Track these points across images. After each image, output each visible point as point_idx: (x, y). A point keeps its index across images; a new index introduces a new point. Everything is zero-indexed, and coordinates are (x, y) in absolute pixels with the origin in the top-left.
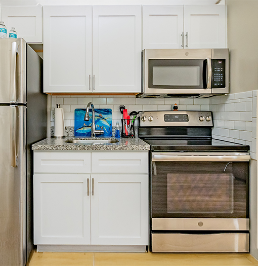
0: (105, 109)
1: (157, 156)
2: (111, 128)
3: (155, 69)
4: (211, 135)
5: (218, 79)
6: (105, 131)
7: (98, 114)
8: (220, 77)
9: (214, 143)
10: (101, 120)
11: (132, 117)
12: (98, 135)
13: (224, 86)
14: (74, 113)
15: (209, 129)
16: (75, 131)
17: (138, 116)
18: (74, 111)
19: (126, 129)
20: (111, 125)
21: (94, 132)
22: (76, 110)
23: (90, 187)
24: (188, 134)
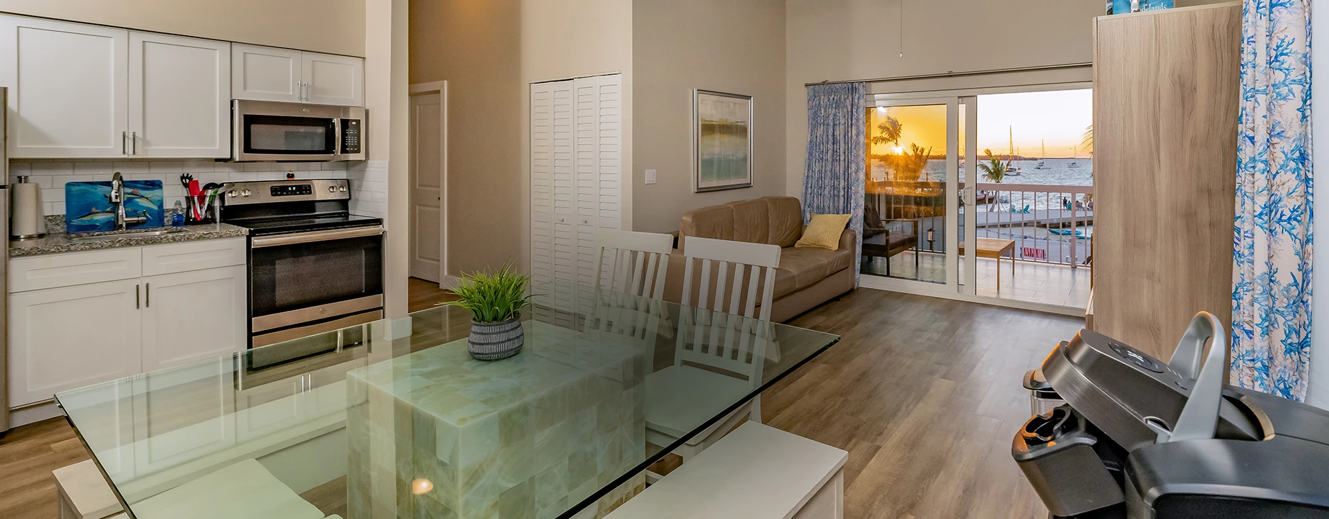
0: (146, 182)
1: (258, 242)
2: (161, 213)
3: (254, 128)
4: (347, 208)
5: (351, 143)
6: (147, 217)
7: (130, 190)
8: (354, 141)
9: (351, 218)
10: (137, 200)
11: (210, 192)
12: (130, 226)
13: (359, 151)
14: (64, 190)
15: (344, 204)
16: (68, 222)
17: (220, 191)
18: (64, 186)
19: (195, 211)
20: (161, 206)
21: (123, 219)
22: (68, 185)
23: (143, 297)
24: (317, 210)
